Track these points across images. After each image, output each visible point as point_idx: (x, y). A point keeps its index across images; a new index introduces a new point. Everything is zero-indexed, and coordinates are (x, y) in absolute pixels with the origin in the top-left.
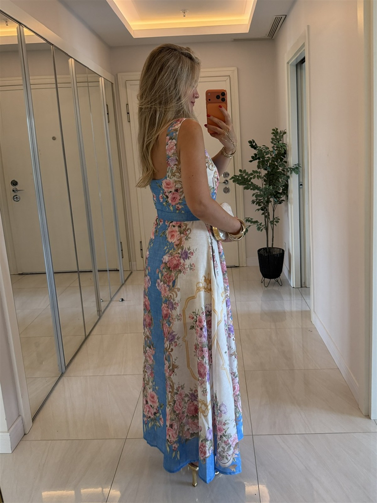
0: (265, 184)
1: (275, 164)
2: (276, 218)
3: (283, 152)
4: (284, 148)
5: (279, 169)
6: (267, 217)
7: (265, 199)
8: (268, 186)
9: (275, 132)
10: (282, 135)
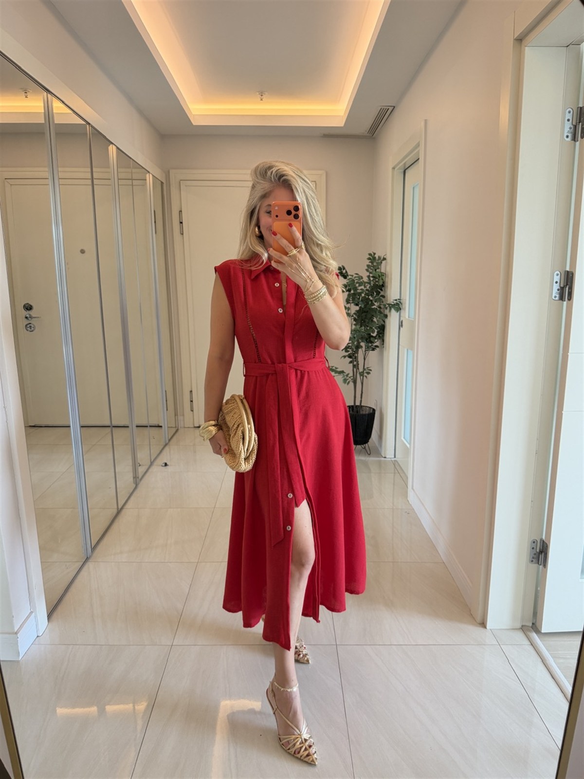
0: (355, 325)
1: (370, 299)
2: (368, 368)
3: (381, 283)
4: (382, 279)
5: (375, 305)
6: (356, 366)
7: (354, 343)
8: (359, 326)
9: (371, 258)
10: (380, 261)
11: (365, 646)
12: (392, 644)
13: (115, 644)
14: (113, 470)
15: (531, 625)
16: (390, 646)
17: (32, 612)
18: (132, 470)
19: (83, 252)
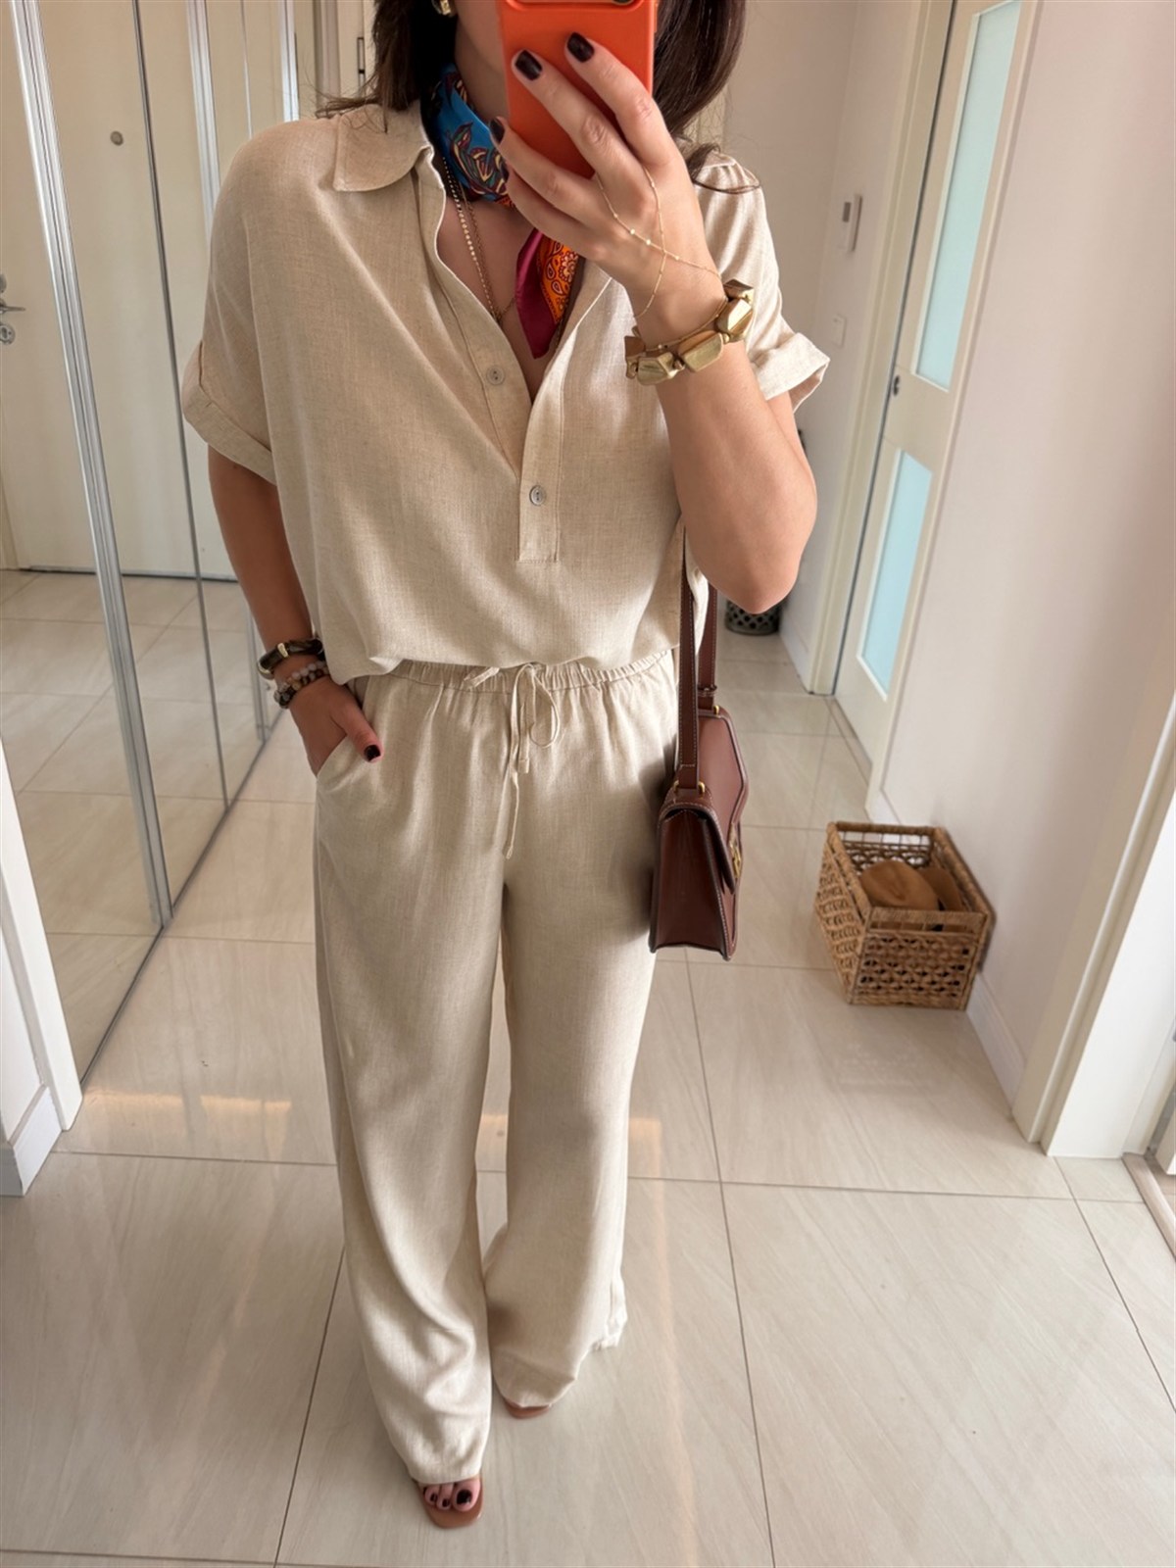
11: (782, 1189)
12: (842, 1186)
13: (236, 1158)
14: (209, 698)
15: (1142, 1153)
16: (837, 1193)
17: (43, 1087)
18: (250, 701)
19: (117, 139)
